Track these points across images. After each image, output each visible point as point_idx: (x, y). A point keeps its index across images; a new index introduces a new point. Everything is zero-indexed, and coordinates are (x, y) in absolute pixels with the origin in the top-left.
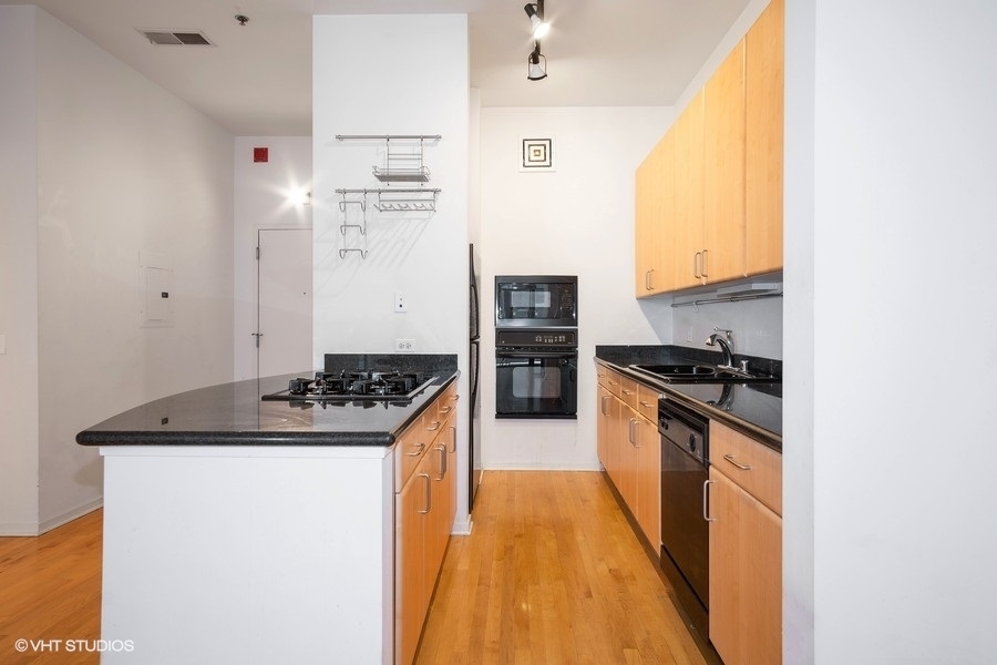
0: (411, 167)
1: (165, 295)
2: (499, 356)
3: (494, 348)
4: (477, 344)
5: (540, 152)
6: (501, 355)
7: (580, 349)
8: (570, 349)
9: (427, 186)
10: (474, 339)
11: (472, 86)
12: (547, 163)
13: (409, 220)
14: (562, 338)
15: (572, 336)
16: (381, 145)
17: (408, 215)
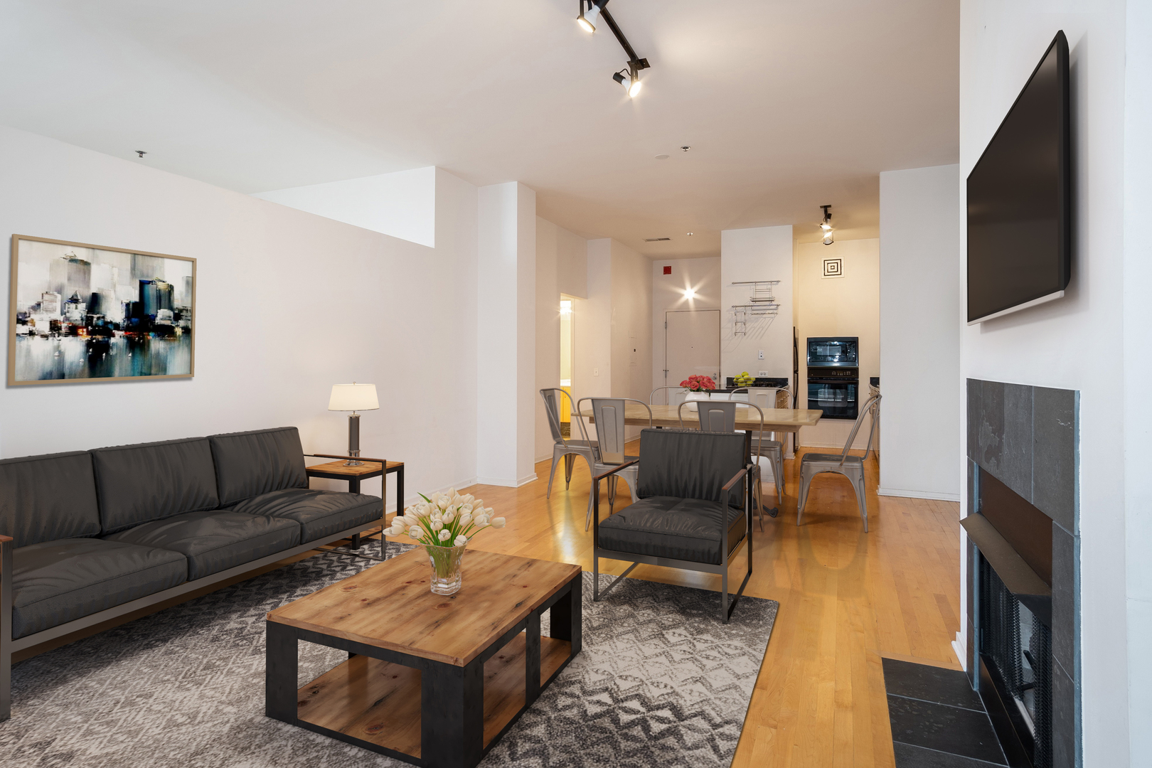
0: (766, 296)
1: (635, 350)
2: (809, 382)
3: (807, 378)
4: (797, 374)
5: (835, 269)
6: (811, 382)
7: (860, 379)
8: (853, 379)
9: (773, 303)
10: (796, 371)
11: (794, 239)
12: (839, 273)
13: (765, 318)
14: (849, 373)
15: (855, 371)
16: (753, 286)
17: (764, 316)
